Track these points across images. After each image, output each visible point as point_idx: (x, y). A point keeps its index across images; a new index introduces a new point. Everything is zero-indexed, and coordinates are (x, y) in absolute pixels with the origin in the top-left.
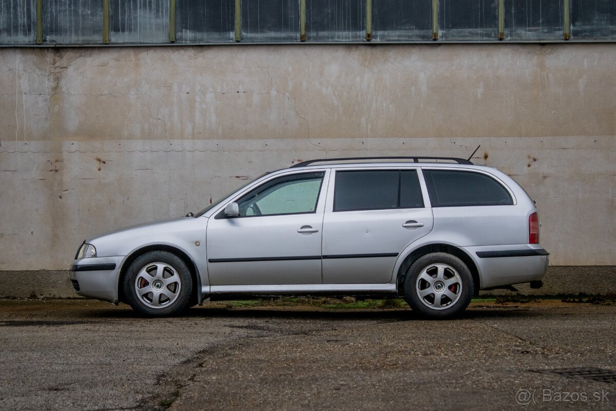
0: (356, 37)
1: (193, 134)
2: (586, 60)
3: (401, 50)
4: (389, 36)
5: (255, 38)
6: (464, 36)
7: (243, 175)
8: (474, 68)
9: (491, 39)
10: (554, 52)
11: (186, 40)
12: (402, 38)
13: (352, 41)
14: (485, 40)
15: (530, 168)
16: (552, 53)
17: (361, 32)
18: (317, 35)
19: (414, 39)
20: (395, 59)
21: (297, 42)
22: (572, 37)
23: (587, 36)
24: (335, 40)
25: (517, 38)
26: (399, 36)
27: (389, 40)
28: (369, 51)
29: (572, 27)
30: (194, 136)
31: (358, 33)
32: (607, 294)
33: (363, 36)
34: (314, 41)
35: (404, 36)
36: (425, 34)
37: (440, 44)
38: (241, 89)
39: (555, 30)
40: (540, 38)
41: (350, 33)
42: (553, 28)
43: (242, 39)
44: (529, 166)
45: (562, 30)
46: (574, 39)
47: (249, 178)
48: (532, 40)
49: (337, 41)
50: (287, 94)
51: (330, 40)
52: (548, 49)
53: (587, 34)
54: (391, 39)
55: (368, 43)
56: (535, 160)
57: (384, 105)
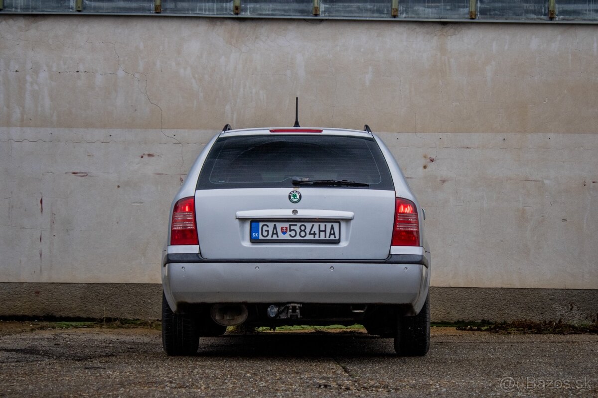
0: (222, 9)
1: (22, 120)
2: (494, 44)
3: (275, 26)
4: (261, 10)
5: (100, 8)
6: (351, 12)
7: (83, 172)
8: (362, 50)
9: (382, 15)
10: (457, 33)
11: (16, 8)
12: (277, 12)
13: (217, 14)
14: (376, 16)
15: (426, 170)
16: (455, 35)
17: (228, 4)
18: (176, 6)
19: (292, 14)
20: (268, 37)
21: (151, 13)
22: (479, 16)
23: (496, 15)
24: (196, 12)
25: (413, 15)
26: (274, 10)
27: (261, 15)
28: (236, 27)
29: (479, 4)
30: (23, 123)
31: (224, 5)
32: (513, 322)
33: (230, 9)
34: (172, 13)
35: (279, 10)
36: (305, 8)
37: (321, 21)
38: (81, 68)
39: (459, 7)
40: (441, 16)
41: (215, 4)
42: (457, 4)
43: (84, 8)
44: (425, 167)
45: (467, 7)
46: (481, 18)
47: (89, 175)
48: (431, 18)
49: (199, 14)
50: (137, 76)
51: (190, 12)
52: (449, 30)
53: (496, 12)
54: (264, 12)
55: (236, 16)
56: (432, 161)
57: (254, 91)
